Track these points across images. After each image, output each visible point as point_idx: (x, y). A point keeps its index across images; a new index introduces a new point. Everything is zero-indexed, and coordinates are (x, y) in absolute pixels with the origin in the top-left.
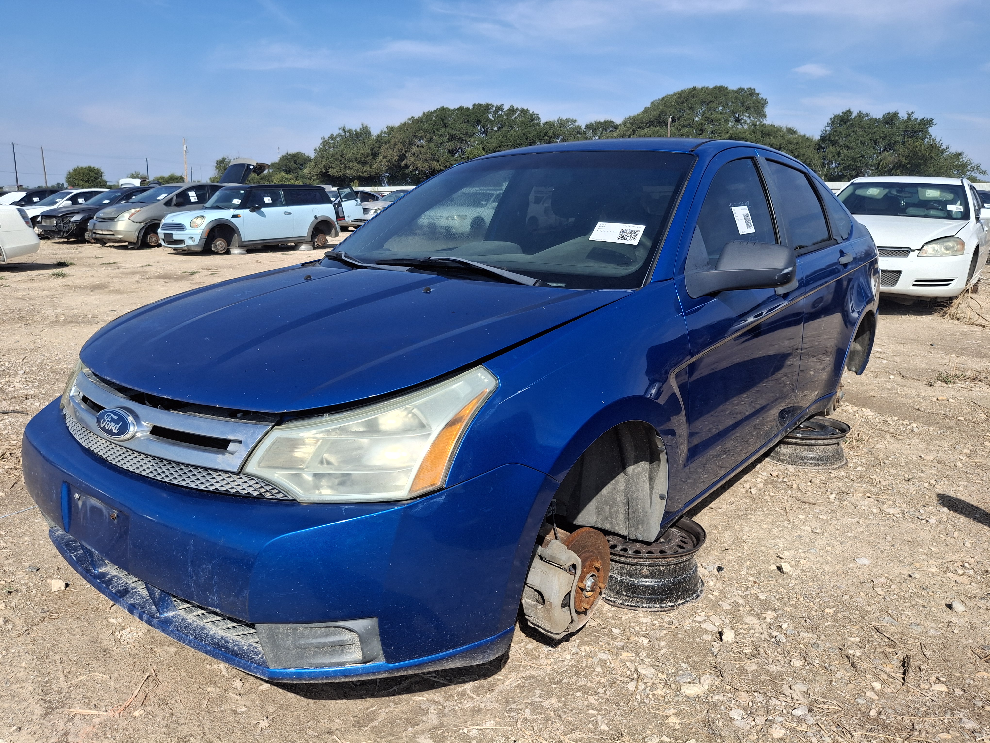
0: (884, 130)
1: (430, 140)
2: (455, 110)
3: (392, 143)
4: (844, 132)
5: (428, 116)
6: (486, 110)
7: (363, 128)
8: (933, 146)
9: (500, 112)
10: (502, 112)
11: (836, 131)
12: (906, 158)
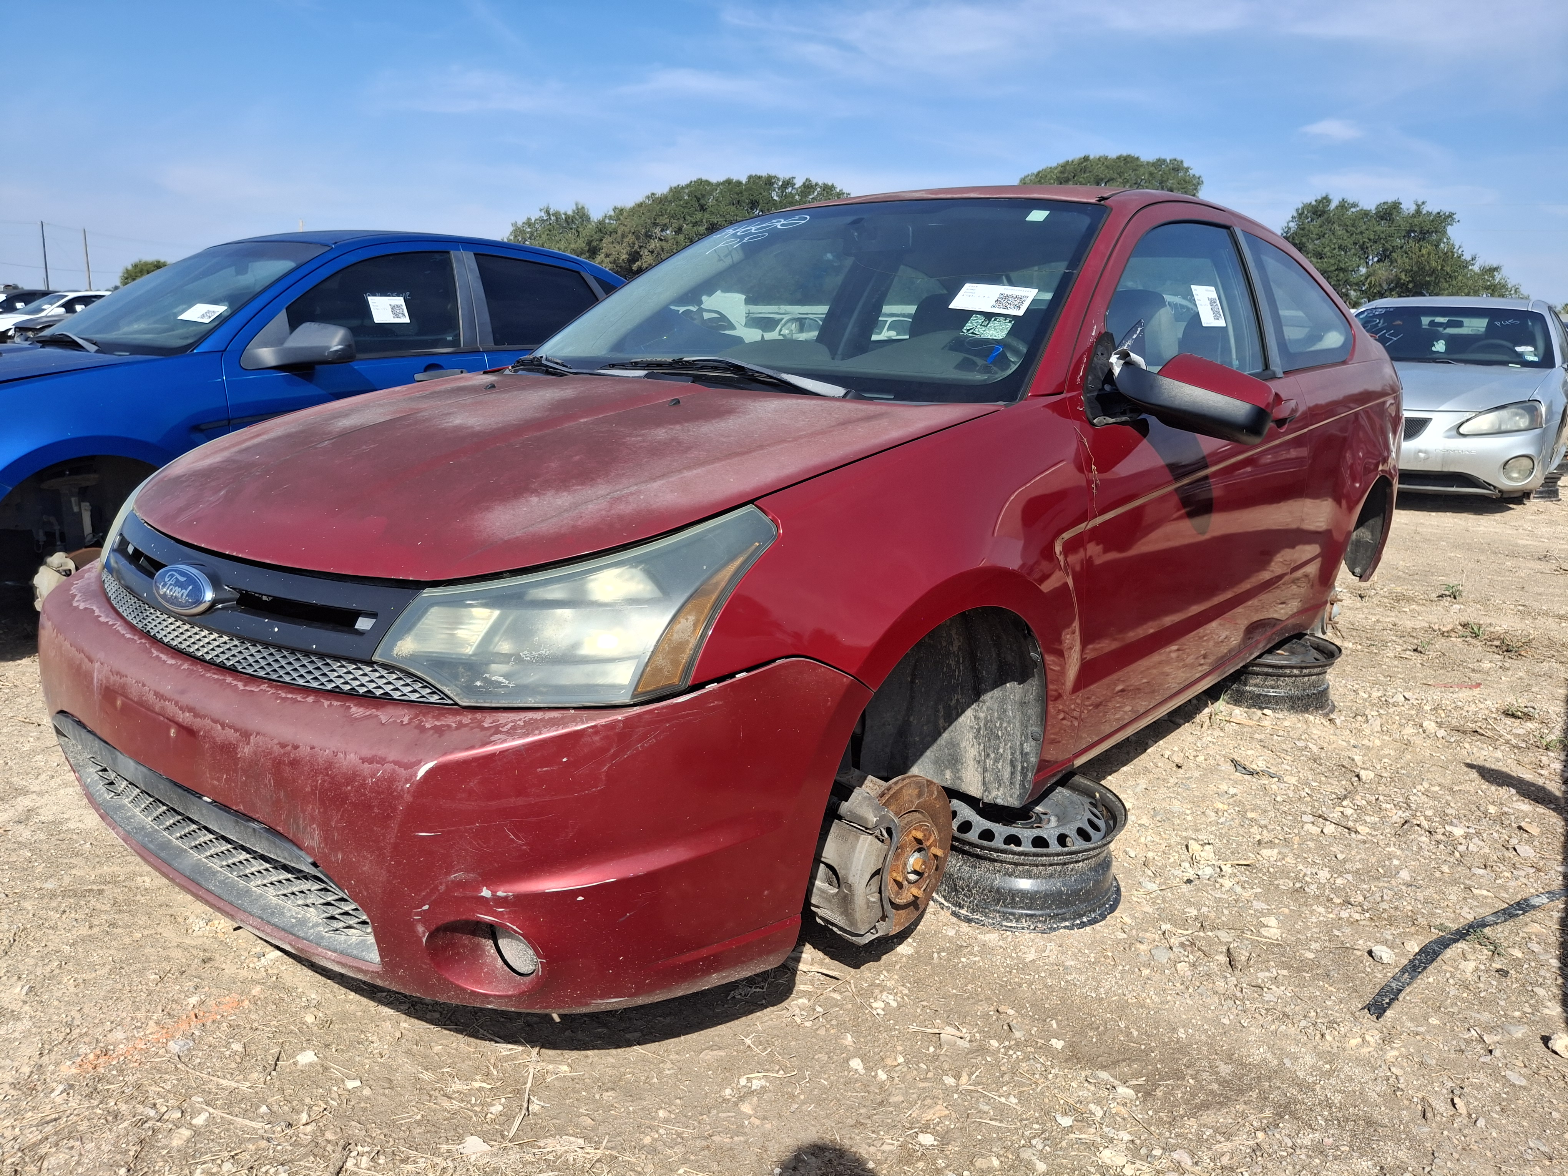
0: (1377, 228)
1: (679, 230)
2: (718, 184)
3: (619, 233)
4: (1316, 231)
5: (676, 192)
6: (768, 186)
7: (578, 209)
8: (1449, 256)
9: (790, 189)
10: (793, 188)
11: (1303, 229)
12: (1407, 272)
